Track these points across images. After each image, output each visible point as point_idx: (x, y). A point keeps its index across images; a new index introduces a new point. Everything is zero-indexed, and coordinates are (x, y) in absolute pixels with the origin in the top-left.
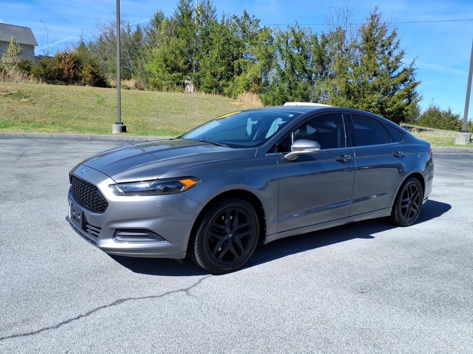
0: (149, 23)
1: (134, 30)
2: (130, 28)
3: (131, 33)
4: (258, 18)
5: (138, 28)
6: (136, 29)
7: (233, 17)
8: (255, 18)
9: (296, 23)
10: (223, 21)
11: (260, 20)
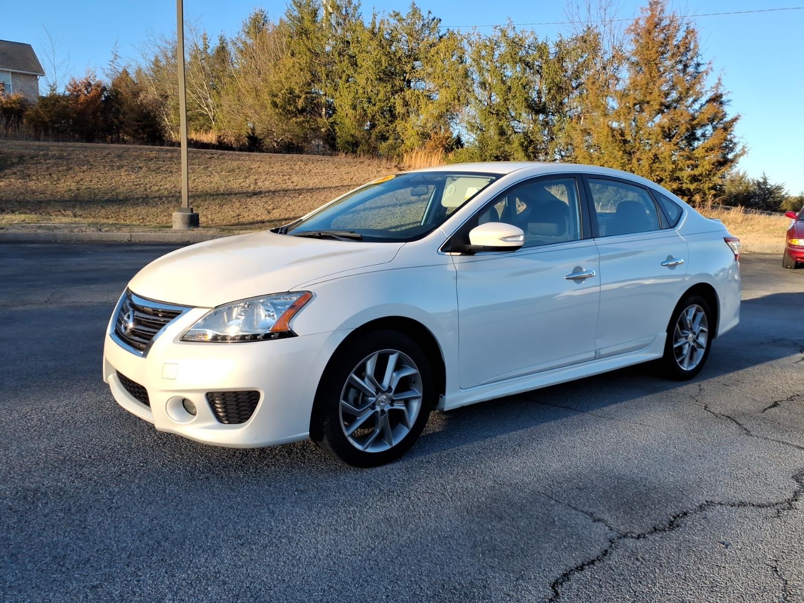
0: (240, 31)
1: (214, 44)
2: (208, 40)
3: (209, 51)
4: (438, 16)
5: (222, 40)
6: (218, 43)
7: (393, 14)
8: (431, 17)
9: (509, 21)
10: (374, 23)
11: (440, 20)
